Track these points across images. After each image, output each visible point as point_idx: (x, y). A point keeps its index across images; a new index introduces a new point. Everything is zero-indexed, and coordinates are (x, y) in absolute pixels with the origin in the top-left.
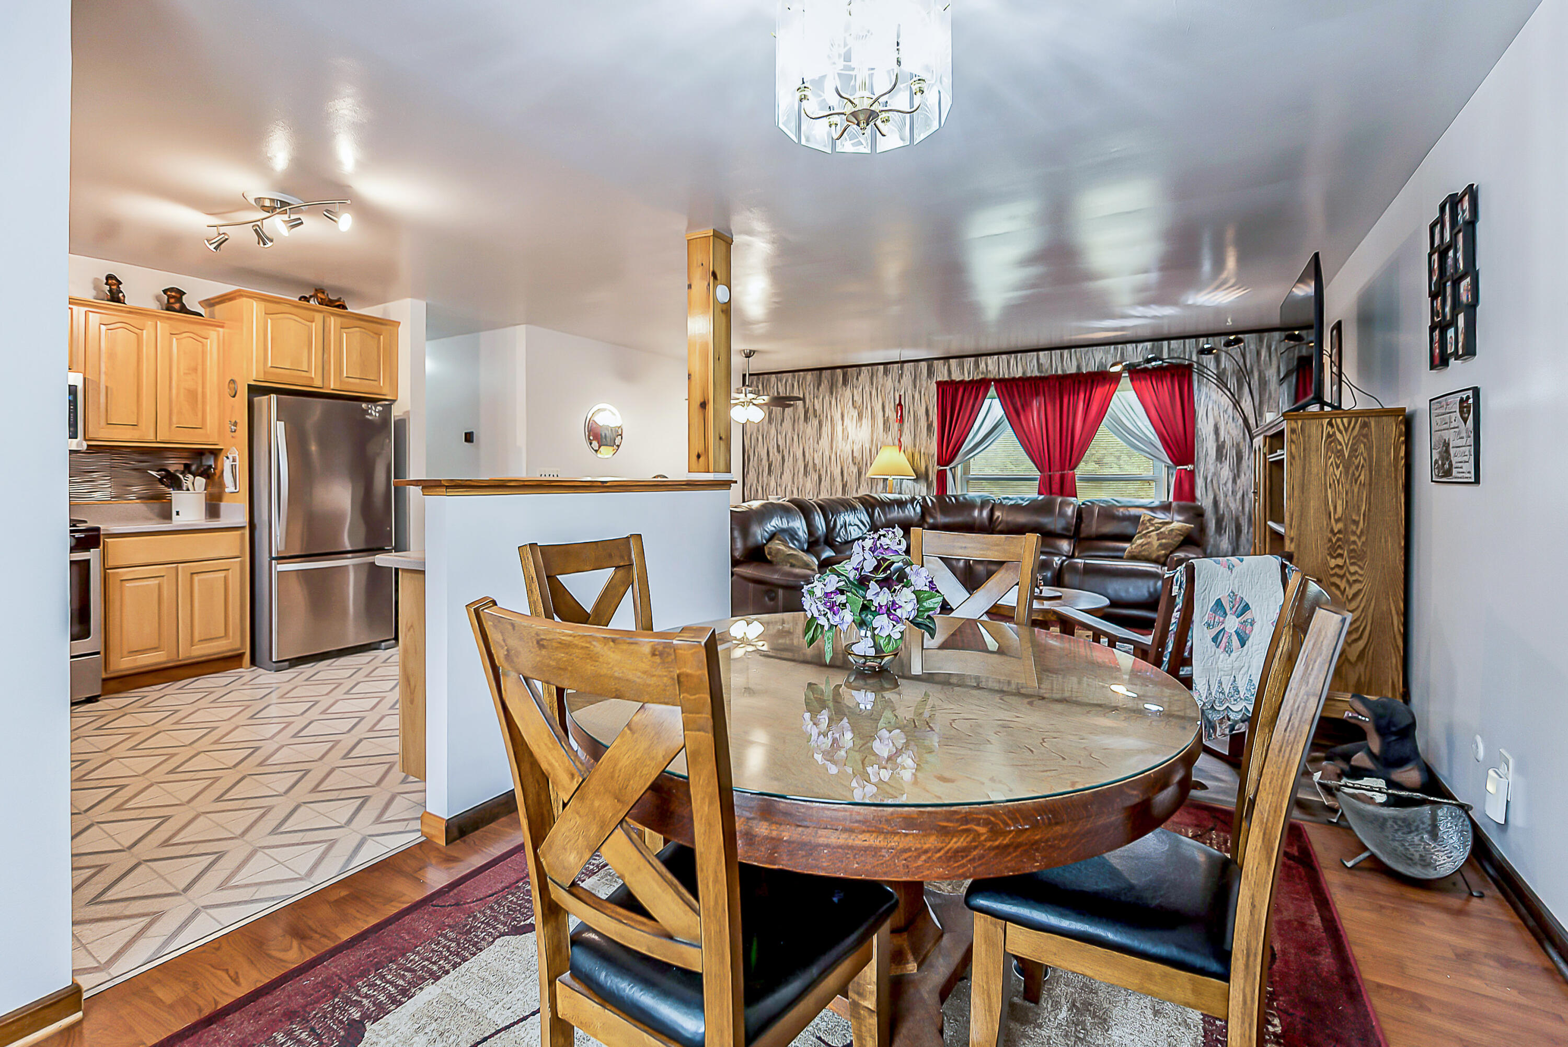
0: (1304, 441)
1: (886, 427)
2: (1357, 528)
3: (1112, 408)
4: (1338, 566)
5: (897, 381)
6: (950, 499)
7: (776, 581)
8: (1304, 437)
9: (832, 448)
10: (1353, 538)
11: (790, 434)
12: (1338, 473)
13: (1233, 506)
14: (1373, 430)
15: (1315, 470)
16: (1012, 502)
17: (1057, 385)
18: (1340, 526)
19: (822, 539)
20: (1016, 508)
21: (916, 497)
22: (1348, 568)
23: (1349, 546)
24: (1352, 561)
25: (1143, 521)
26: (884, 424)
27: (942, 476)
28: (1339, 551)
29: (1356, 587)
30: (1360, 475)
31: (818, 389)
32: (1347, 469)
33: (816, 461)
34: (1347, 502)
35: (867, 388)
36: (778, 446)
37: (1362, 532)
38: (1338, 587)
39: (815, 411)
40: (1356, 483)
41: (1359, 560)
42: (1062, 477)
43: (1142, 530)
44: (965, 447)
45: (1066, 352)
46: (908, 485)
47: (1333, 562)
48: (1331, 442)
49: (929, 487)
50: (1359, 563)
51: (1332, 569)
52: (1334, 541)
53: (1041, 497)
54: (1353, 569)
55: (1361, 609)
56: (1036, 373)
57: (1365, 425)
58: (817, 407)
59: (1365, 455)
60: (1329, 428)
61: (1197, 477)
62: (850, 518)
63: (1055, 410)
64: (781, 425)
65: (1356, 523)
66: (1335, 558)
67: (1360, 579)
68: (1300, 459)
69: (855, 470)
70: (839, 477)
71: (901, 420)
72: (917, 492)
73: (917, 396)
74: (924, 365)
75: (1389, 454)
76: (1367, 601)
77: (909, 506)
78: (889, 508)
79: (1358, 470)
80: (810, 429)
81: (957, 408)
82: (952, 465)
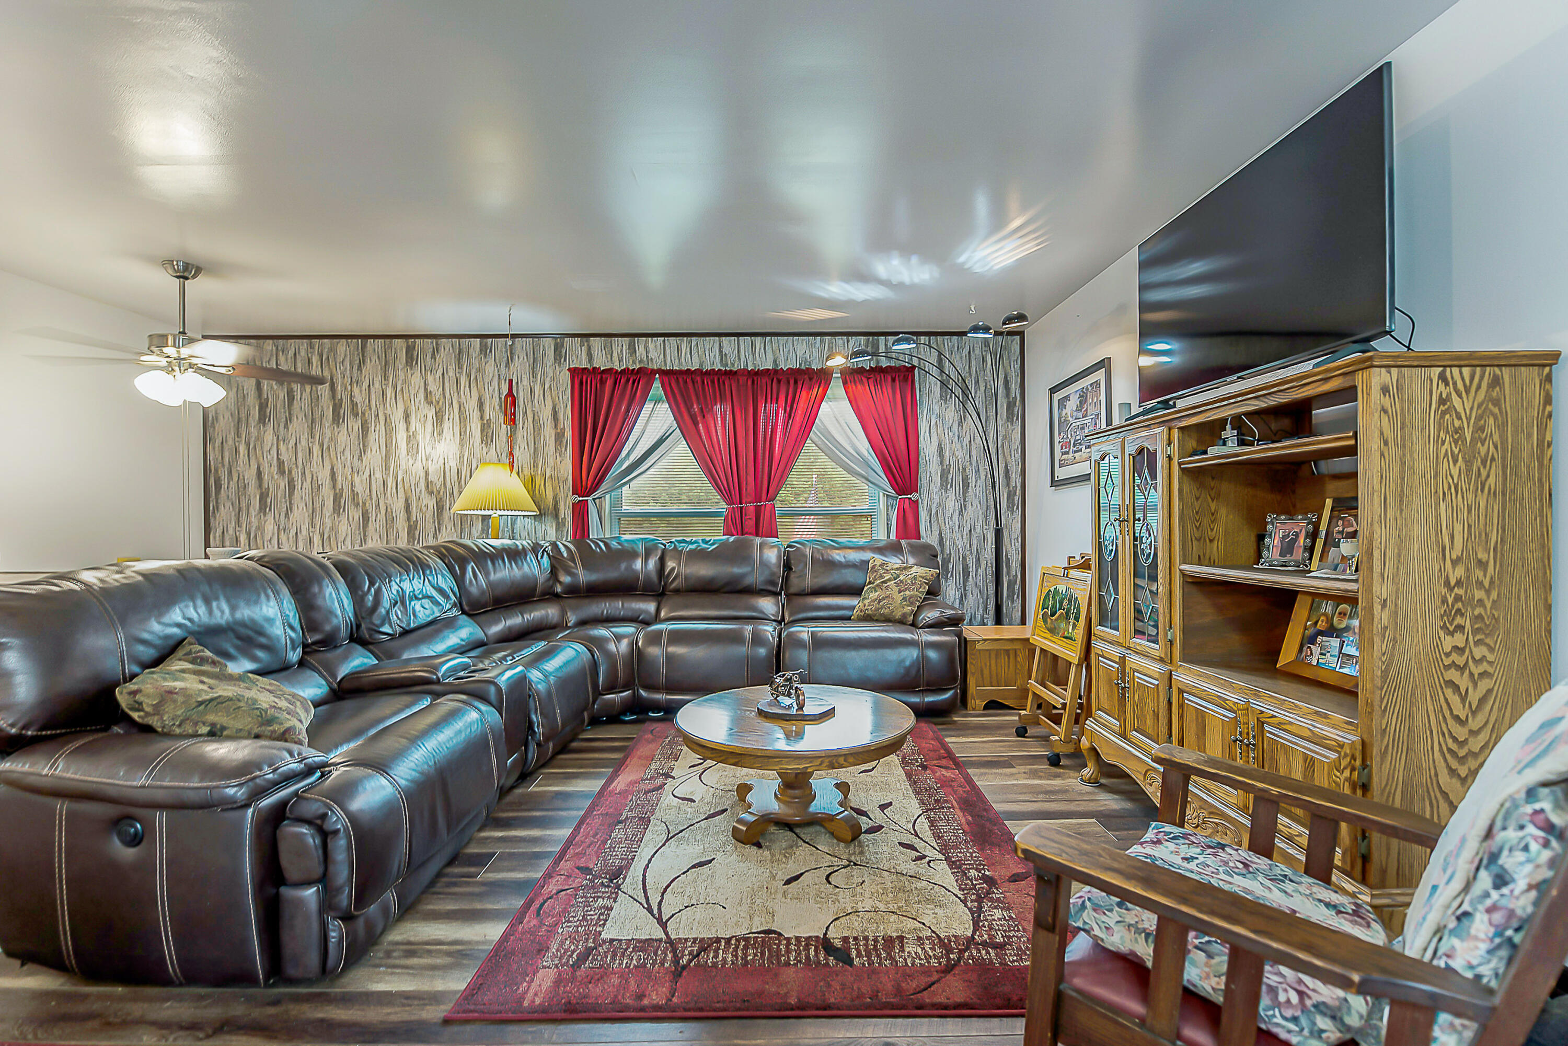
0: (1402, 410)
1: (487, 435)
2: (1485, 576)
3: (820, 420)
4: (1456, 648)
5: (503, 365)
6: (597, 545)
7: (143, 795)
8: (1402, 401)
9: (387, 468)
10: (1479, 594)
11: (304, 443)
12: (1455, 473)
13: (960, 543)
14: (1507, 392)
15: (1419, 466)
16: (693, 547)
17: (750, 383)
18: (1460, 572)
19: (343, 633)
20: (699, 555)
21: (542, 543)
22: (1471, 652)
23: (1473, 609)
24: (1478, 637)
25: (873, 567)
26: (482, 431)
27: (580, 512)
28: (1459, 620)
29: (1484, 685)
30: (1488, 476)
31: (360, 368)
32: (1468, 463)
33: (359, 489)
34: (1469, 526)
35: (451, 373)
36: (280, 463)
37: (1492, 582)
38: (1456, 688)
39: (354, 405)
40: (1482, 491)
41: (1487, 635)
42: (758, 510)
43: (875, 579)
44: (615, 471)
45: (758, 340)
46: (524, 525)
47: (1448, 643)
48: (1444, 413)
49: (559, 526)
50: (1488, 641)
51: (1448, 655)
52: (1450, 601)
53: (732, 539)
54: (1479, 652)
55: (1490, 726)
56: (718, 367)
57: (1496, 382)
58: (358, 399)
59: (1496, 437)
60: (1442, 386)
61: (920, 509)
62: (412, 584)
63: (746, 420)
64: (286, 427)
65: (1482, 565)
66: (1452, 634)
67: (1491, 670)
68: (1396, 444)
69: (432, 503)
70: (402, 515)
71: (513, 421)
72: (540, 535)
73: (538, 389)
74: (549, 344)
75: (1529, 436)
76: (1500, 710)
77: (530, 556)
78: (493, 564)
79: (1485, 467)
80: (346, 436)
81: (603, 412)
82: (597, 494)
